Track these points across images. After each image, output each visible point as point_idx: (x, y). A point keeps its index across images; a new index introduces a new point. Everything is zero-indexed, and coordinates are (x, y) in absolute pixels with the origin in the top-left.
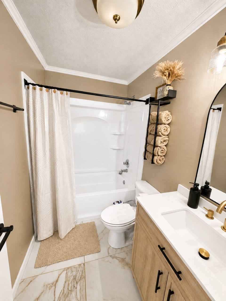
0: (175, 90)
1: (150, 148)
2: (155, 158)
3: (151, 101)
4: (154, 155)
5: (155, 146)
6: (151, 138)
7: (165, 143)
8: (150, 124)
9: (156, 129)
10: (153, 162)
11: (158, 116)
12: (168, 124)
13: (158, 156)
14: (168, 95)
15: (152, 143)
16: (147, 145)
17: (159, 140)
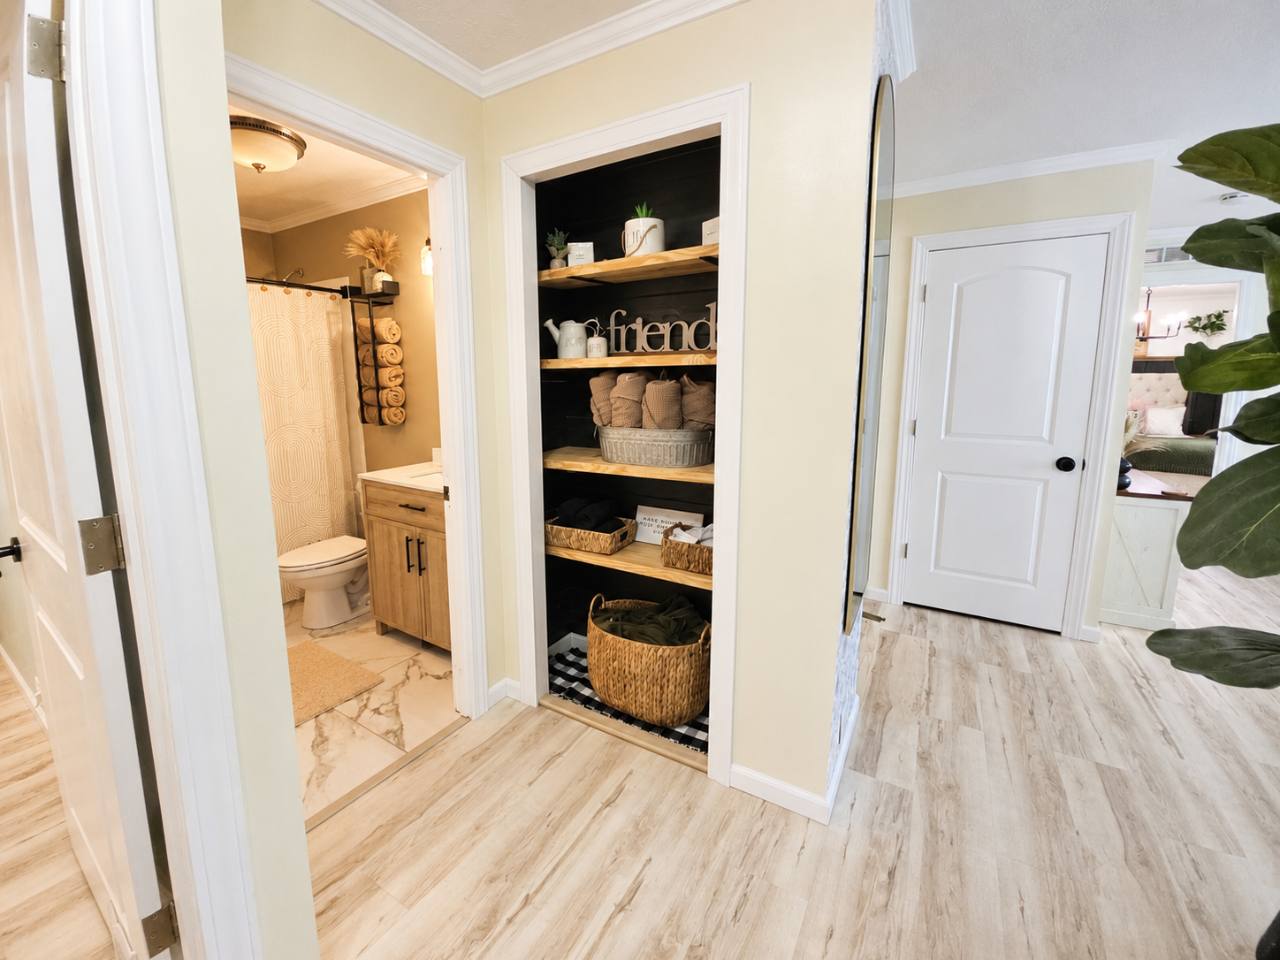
0: (397, 281)
1: (369, 396)
2: (385, 412)
3: (352, 293)
4: (380, 408)
5: (379, 388)
6: (368, 372)
7: (399, 381)
8: (358, 343)
9: (375, 353)
10: (382, 422)
11: (373, 327)
12: (398, 343)
13: (391, 406)
14: (383, 289)
15: (373, 383)
16: (363, 390)
17: (385, 374)
